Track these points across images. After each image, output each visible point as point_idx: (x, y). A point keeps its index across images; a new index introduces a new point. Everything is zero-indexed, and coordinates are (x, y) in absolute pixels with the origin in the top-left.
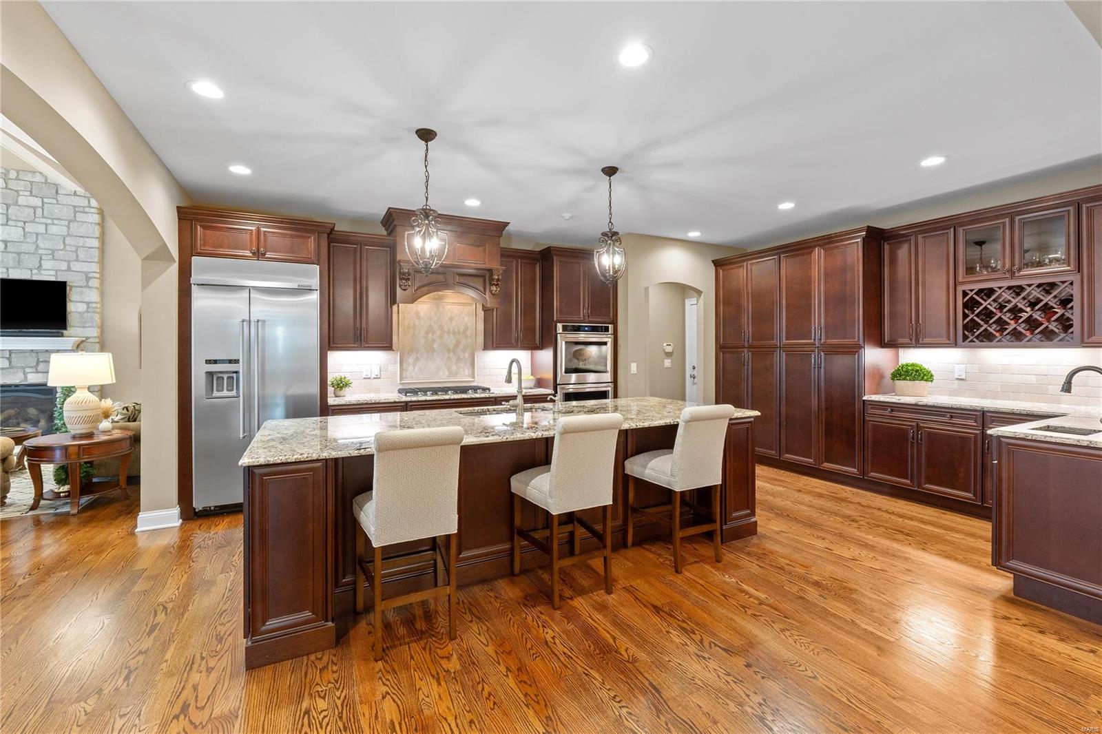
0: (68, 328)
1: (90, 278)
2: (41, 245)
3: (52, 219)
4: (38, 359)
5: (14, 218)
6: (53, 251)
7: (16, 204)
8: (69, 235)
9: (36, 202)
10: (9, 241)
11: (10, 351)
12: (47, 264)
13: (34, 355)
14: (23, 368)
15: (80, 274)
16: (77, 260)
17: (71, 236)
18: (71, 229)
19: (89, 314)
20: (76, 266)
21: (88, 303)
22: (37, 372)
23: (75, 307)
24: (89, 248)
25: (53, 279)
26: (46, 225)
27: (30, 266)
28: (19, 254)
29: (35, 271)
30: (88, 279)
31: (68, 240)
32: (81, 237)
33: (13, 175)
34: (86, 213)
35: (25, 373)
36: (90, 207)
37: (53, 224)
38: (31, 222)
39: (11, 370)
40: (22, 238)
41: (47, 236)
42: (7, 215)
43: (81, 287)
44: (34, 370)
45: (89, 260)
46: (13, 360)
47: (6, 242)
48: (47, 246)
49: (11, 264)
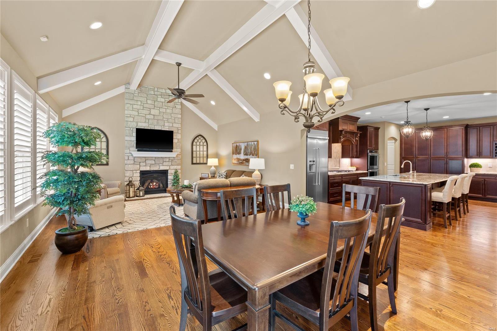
0: (174, 149)
1: (179, 129)
2: (164, 117)
3: (168, 107)
4: (163, 161)
5: (156, 106)
6: (168, 119)
7: (157, 101)
8: (172, 113)
9: (163, 100)
10: (155, 115)
11: (155, 157)
12: (166, 124)
13: (162, 159)
14: (159, 164)
16: (175, 123)
17: (173, 113)
18: (173, 111)
19: (178, 143)
20: (175, 125)
21: (178, 139)
22: (163, 166)
24: (178, 118)
25: (168, 130)
26: (166, 109)
27: (161, 125)
28: (158, 120)
29: (163, 127)
30: (178, 130)
31: (172, 115)
32: (176, 114)
33: (156, 90)
34: (177, 104)
35: (159, 166)
36: (178, 102)
37: (168, 109)
38: (161, 108)
39: (155, 165)
40: (159, 114)
41: (166, 113)
42: (154, 105)
43: (176, 133)
44: (162, 165)
45: (178, 123)
46: (156, 161)
47: (154, 115)
48: (166, 117)
49: (156, 124)
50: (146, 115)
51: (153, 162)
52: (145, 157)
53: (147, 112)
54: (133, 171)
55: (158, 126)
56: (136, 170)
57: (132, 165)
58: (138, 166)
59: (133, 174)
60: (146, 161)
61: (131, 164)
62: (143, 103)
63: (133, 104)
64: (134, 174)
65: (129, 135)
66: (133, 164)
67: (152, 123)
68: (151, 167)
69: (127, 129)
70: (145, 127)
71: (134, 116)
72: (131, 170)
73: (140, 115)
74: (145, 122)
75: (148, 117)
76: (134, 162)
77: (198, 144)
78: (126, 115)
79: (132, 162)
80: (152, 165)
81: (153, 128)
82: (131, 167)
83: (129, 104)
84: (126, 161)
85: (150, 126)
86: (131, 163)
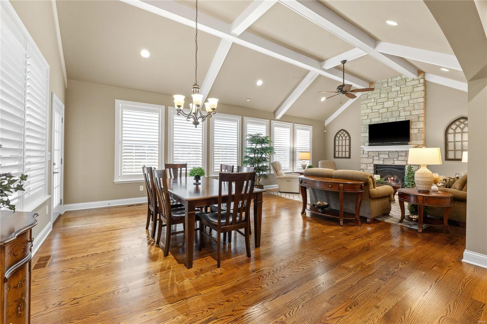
1: (420, 117)
2: (400, 106)
3: (404, 94)
4: (398, 155)
5: (390, 98)
6: (404, 108)
7: (391, 92)
8: (411, 99)
9: (398, 88)
10: (389, 107)
11: (389, 151)
12: (402, 114)
13: (397, 153)
14: (393, 158)
15: (415, 115)
16: (414, 110)
18: (412, 96)
19: (419, 134)
20: (414, 113)
21: (419, 129)
22: (398, 160)
23: (413, 131)
24: (419, 103)
25: (404, 120)
26: (402, 97)
27: (396, 116)
28: (392, 112)
29: (398, 118)
30: (419, 117)
31: (410, 102)
32: (415, 99)
33: (390, 81)
34: (418, 87)
35: (394, 161)
36: (420, 83)
37: (404, 96)
38: (396, 97)
39: (389, 159)
40: (393, 105)
41: (402, 102)
42: (388, 97)
43: (416, 122)
44: (397, 159)
45: (419, 109)
46: (390, 155)
47: (387, 108)
48: (402, 106)
49: (389, 116)
50: (379, 110)
51: (387, 156)
52: (378, 151)
53: (381, 106)
54: (367, 164)
55: (392, 119)
56: (370, 164)
57: (366, 159)
58: (372, 160)
59: (367, 167)
60: (380, 155)
61: (366, 158)
62: (377, 99)
63: (367, 104)
64: (368, 167)
65: (364, 132)
66: (367, 158)
67: (386, 116)
68: (385, 161)
69: (362, 126)
70: (378, 122)
71: (368, 114)
72: (365, 163)
73: (373, 111)
74: (379, 117)
75: (381, 111)
76: (368, 156)
77: (459, 130)
78: (362, 115)
79: (367, 156)
80: (385, 160)
81: (387, 122)
82: (365, 161)
83: (364, 104)
84: (361, 155)
85: (383, 120)
86: (365, 157)
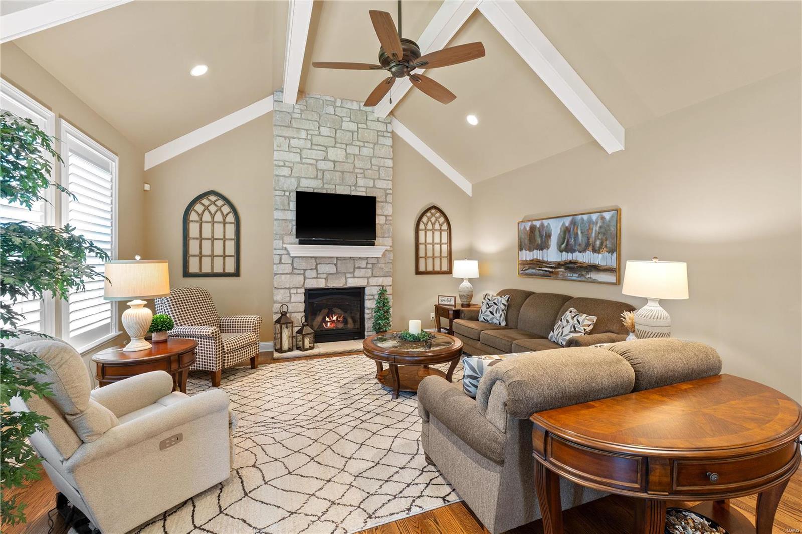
0: (377, 239)
1: (389, 194)
2: (357, 165)
3: (364, 142)
4: (355, 266)
5: (340, 141)
6: (365, 170)
7: (341, 128)
8: (374, 156)
9: (353, 127)
10: (337, 162)
11: (337, 258)
12: (361, 182)
13: (352, 262)
14: (345, 273)
15: (381, 190)
16: (379, 179)
17: (376, 157)
18: (376, 151)
19: (387, 226)
20: (379, 184)
21: (386, 216)
22: (354, 277)
23: (378, 220)
24: (387, 167)
25: (364, 194)
26: (360, 147)
27: (350, 183)
28: (343, 172)
29: (353, 188)
30: (387, 195)
31: (374, 161)
32: (382, 158)
33: (338, 103)
34: (385, 137)
35: (346, 278)
36: (387, 131)
37: (364, 146)
38: (350, 144)
39: (338, 275)
40: (345, 159)
41: (360, 157)
42: (335, 139)
43: (382, 202)
44: (352, 275)
45: (387, 179)
46: (339, 265)
47: (334, 162)
48: (361, 166)
49: (338, 181)
50: (317, 161)
51: (333, 269)
52: (316, 258)
53: (320, 155)
54: (289, 288)
55: (342, 187)
56: (297, 288)
57: (289, 275)
58: (302, 278)
59: (290, 296)
60: (319, 266)
61: (287, 273)
62: (312, 135)
63: (289, 138)
64: (293, 295)
65: (282, 208)
66: (289, 273)
67: (332, 180)
68: (329, 281)
69: (277, 193)
70: (315, 188)
71: (291, 165)
72: (285, 288)
73: (304, 161)
74: (316, 178)
75: (322, 165)
76: (293, 268)
77: (429, 227)
78: (276, 163)
79: (288, 269)
80: (330, 276)
81: (333, 192)
82: (286, 280)
83: (283, 137)
84: (275, 266)
85: (326, 186)
86: (285, 272)
